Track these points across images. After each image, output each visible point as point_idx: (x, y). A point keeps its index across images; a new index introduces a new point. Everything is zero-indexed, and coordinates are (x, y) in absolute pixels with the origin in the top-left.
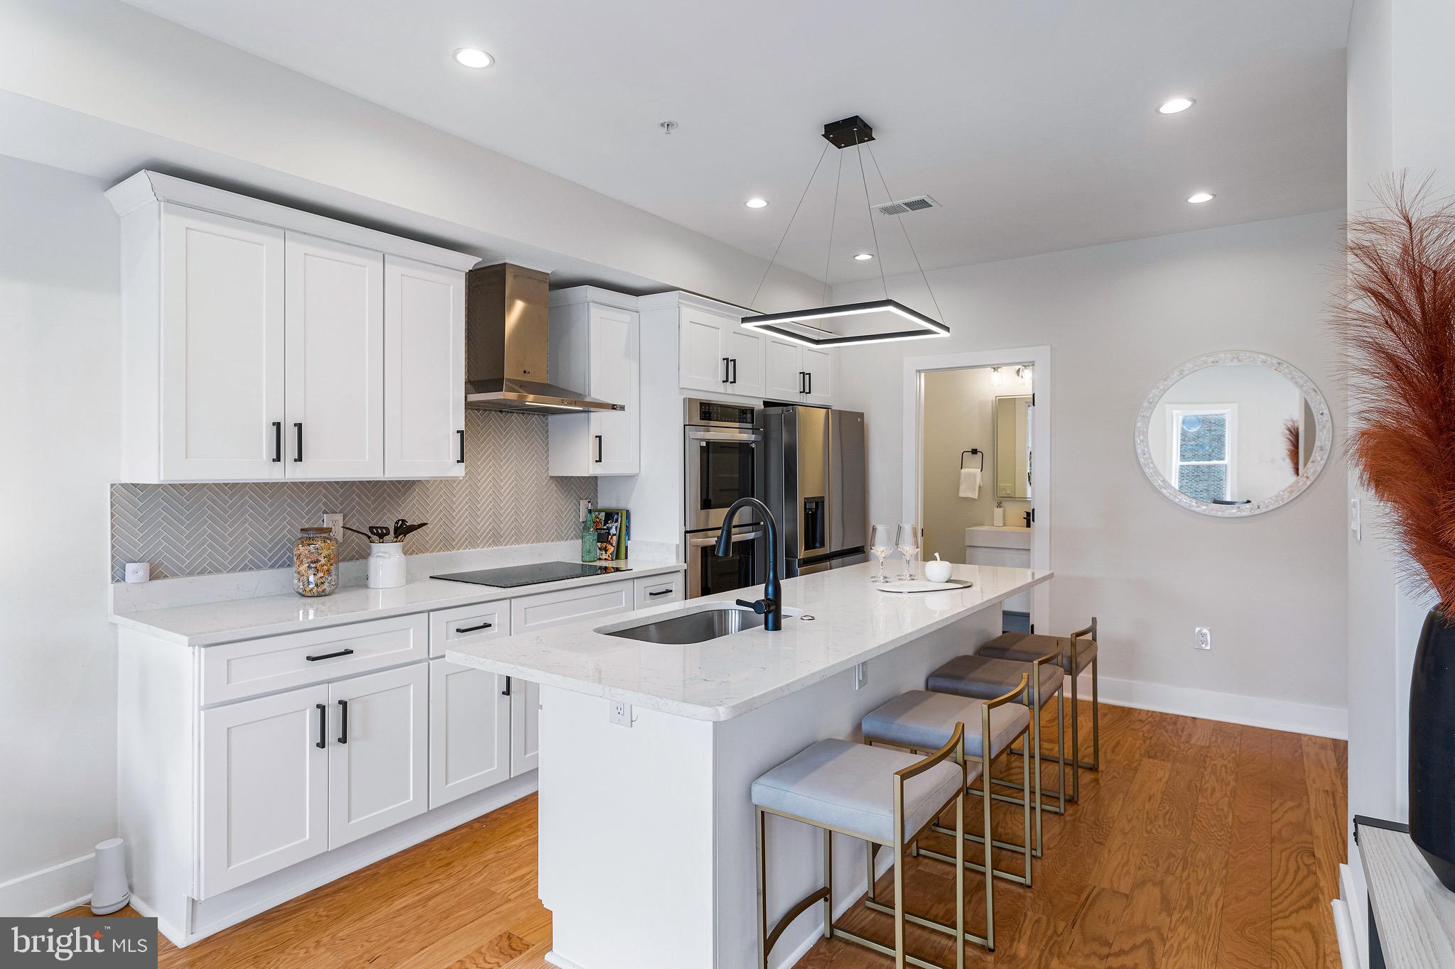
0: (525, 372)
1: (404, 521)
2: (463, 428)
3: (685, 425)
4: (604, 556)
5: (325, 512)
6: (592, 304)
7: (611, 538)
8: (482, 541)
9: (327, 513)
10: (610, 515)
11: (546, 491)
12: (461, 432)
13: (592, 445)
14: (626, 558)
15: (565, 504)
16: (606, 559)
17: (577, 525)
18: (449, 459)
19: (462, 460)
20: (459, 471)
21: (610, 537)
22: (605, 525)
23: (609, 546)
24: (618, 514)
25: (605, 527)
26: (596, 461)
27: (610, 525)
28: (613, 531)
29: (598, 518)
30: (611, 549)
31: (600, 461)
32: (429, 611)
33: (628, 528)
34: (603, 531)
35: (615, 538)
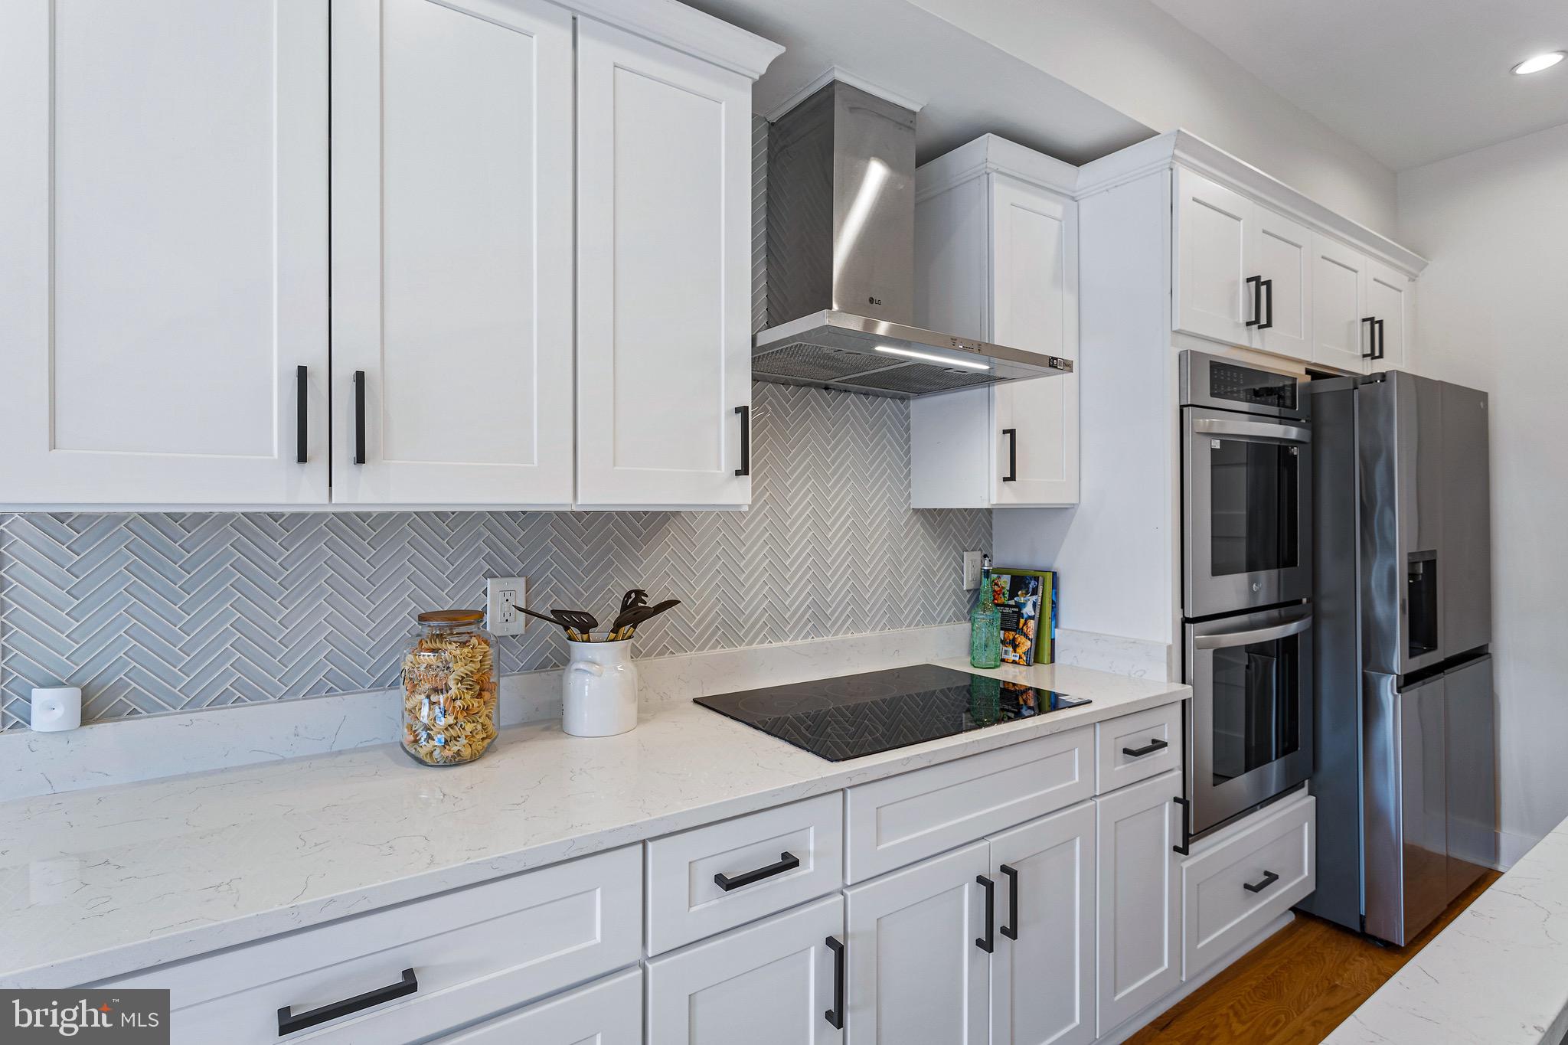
0: (871, 300)
1: (639, 593)
2: (747, 401)
3: (1182, 407)
4: (1011, 656)
5: (489, 575)
6: (995, 174)
7: (1025, 624)
8: (794, 627)
9: (493, 576)
10: (1021, 581)
11: (906, 536)
12: (743, 411)
13: (998, 446)
14: (1052, 660)
15: (939, 559)
16: (1014, 662)
17: (957, 596)
18: (719, 467)
19: (744, 471)
20: (740, 493)
21: (1022, 621)
22: (1011, 598)
23: (1021, 639)
24: (1036, 579)
25: (1012, 602)
26: (1005, 479)
27: (1022, 600)
28: (1028, 610)
29: (996, 584)
30: (1025, 645)
31: (1012, 478)
32: (644, 843)
33: (1055, 604)
34: (1007, 610)
35: (1032, 624)
